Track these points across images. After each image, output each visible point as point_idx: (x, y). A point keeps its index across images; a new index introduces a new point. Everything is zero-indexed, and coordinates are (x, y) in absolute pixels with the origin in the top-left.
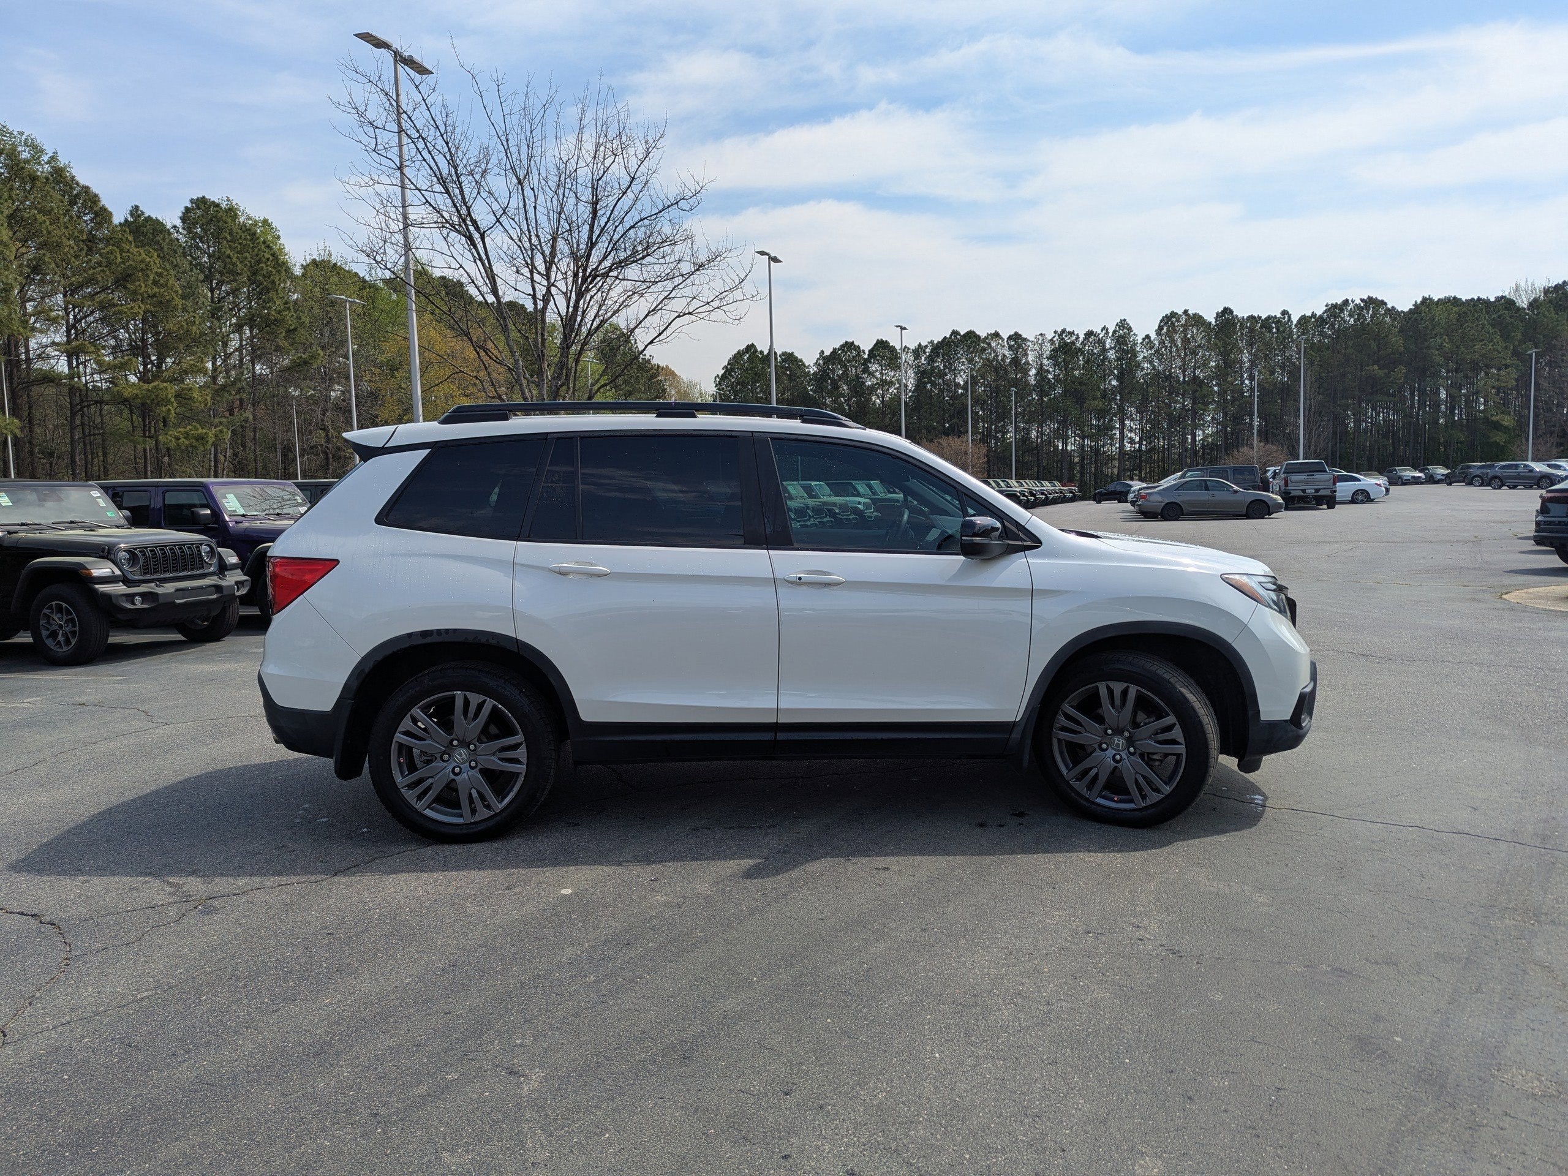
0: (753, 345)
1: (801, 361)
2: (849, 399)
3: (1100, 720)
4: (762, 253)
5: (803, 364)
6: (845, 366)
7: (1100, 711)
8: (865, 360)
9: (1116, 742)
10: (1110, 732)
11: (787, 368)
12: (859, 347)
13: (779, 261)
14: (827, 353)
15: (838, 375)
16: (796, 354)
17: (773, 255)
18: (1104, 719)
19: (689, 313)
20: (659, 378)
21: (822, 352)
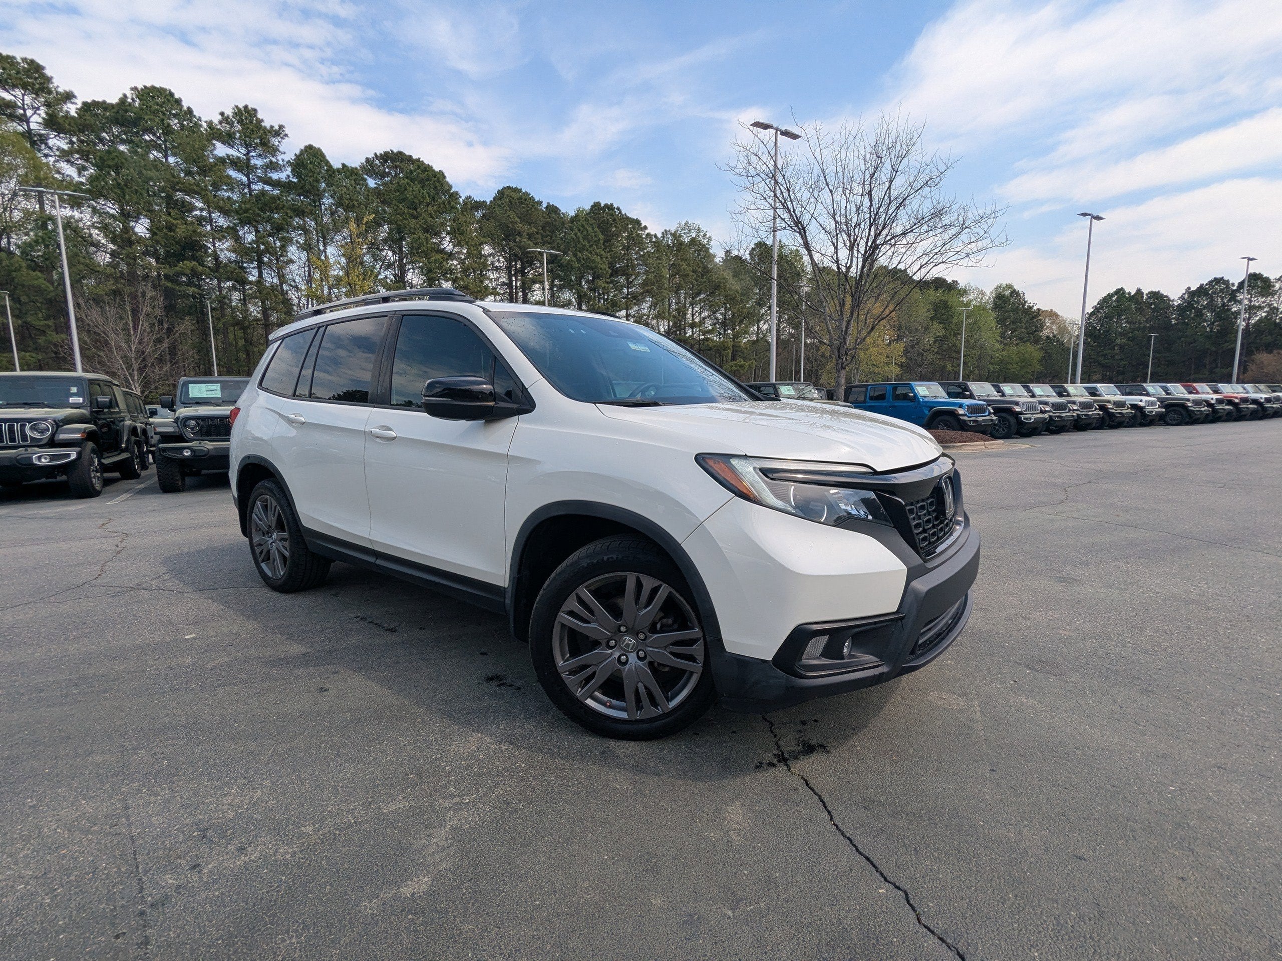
0: (1122, 289)
1: (1166, 297)
2: (1213, 323)
3: (617, 613)
4: (1084, 215)
5: (1169, 300)
6: (1212, 297)
7: (619, 601)
8: (1234, 291)
9: (627, 641)
10: (623, 629)
11: (1151, 304)
12: (1228, 281)
13: (1102, 218)
14: (1194, 288)
15: (1202, 305)
16: (1162, 292)
17: (1095, 215)
18: (622, 613)
19: (943, 262)
20: (1040, 318)
21: (1189, 288)
